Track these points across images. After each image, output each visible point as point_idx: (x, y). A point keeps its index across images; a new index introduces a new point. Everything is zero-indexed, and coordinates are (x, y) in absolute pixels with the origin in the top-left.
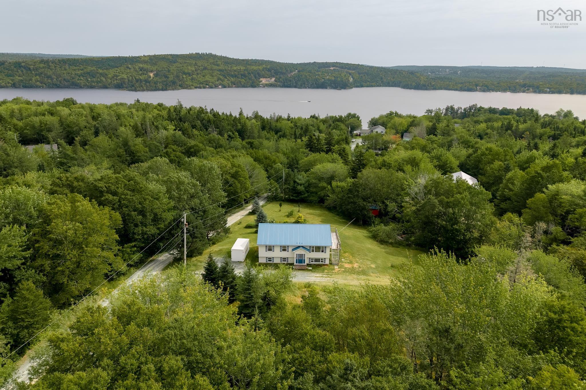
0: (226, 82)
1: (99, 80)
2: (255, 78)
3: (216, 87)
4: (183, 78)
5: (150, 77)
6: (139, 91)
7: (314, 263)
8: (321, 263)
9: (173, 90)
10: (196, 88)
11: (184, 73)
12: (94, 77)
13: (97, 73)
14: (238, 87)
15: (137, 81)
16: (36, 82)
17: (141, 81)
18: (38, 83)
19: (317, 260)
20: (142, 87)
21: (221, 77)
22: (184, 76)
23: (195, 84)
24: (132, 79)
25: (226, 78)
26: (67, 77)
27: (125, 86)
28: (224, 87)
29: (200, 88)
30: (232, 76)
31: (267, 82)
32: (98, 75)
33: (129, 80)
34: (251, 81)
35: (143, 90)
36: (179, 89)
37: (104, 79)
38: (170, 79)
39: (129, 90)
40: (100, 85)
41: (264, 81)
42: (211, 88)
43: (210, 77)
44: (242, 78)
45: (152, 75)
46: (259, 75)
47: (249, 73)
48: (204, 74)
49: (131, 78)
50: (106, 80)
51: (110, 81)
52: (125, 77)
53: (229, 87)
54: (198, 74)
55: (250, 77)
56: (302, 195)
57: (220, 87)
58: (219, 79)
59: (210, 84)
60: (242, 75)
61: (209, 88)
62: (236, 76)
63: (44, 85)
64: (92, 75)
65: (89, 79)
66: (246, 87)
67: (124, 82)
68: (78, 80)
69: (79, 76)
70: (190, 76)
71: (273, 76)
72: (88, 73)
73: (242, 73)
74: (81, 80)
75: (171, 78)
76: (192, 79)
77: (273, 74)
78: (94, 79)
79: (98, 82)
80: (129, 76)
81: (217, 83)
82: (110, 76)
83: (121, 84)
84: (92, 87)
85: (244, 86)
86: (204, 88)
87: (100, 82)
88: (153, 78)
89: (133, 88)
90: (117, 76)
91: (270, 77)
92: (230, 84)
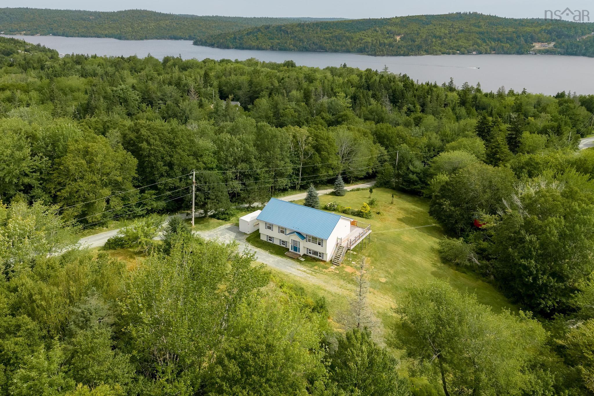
0: (484, 46)
1: (344, 43)
2: (526, 42)
3: (469, 53)
4: (432, 42)
5: (396, 40)
6: (378, 55)
7: (311, 255)
8: (318, 257)
9: (416, 55)
10: (443, 53)
11: (435, 37)
12: (340, 41)
13: (344, 36)
14: (498, 54)
15: (381, 44)
16: (290, 45)
17: (385, 44)
18: (291, 46)
19: (316, 253)
20: (383, 52)
21: (479, 41)
22: (434, 40)
23: (444, 50)
24: (377, 42)
25: (485, 42)
26: (316, 40)
27: (367, 50)
28: (480, 53)
29: (449, 54)
30: (494, 40)
31: (542, 48)
32: (344, 38)
33: (372, 44)
34: (518, 47)
35: (383, 55)
36: (422, 55)
37: (348, 43)
38: (416, 43)
39: (369, 55)
40: (344, 48)
41: (537, 46)
42: (463, 54)
43: (465, 41)
44: (507, 42)
45: (398, 38)
46: (532, 39)
47: (518, 37)
48: (458, 37)
49: (374, 42)
50: (351, 44)
51: (353, 44)
52: (370, 40)
53: (486, 53)
54: (451, 37)
55: (519, 41)
56: (415, 185)
57: (474, 53)
58: (476, 43)
59: (463, 49)
60: (507, 39)
61: (459, 54)
62: (499, 40)
63: (296, 48)
64: (339, 38)
65: (335, 43)
66: (510, 54)
67: (367, 46)
68: (325, 43)
69: (327, 40)
70: (441, 39)
71: (554, 41)
72: (336, 37)
73: (509, 36)
74: (328, 43)
75: (418, 41)
76: (442, 43)
77: (554, 37)
78: (340, 43)
79: (342, 46)
80: (373, 39)
81: (471, 48)
82: (355, 39)
83: (364, 48)
84: (336, 51)
85: (506, 53)
86: (454, 54)
87: (344, 46)
88: (399, 42)
89: (373, 52)
90: (362, 39)
91: (548, 41)
92: (489, 50)
